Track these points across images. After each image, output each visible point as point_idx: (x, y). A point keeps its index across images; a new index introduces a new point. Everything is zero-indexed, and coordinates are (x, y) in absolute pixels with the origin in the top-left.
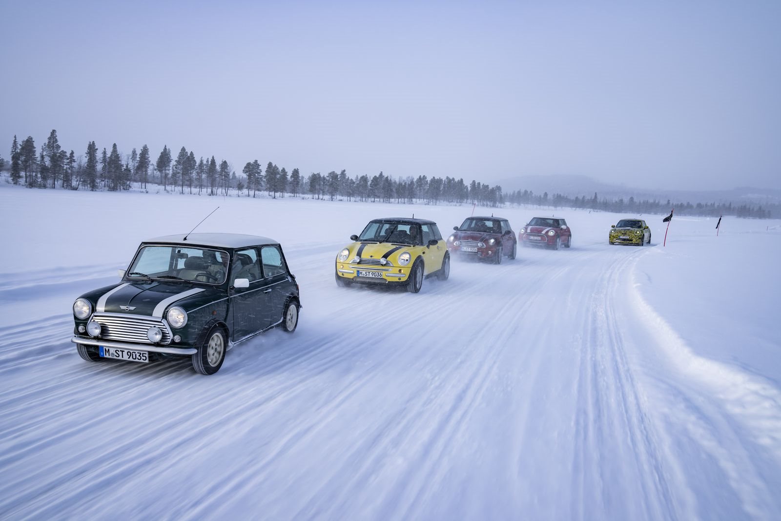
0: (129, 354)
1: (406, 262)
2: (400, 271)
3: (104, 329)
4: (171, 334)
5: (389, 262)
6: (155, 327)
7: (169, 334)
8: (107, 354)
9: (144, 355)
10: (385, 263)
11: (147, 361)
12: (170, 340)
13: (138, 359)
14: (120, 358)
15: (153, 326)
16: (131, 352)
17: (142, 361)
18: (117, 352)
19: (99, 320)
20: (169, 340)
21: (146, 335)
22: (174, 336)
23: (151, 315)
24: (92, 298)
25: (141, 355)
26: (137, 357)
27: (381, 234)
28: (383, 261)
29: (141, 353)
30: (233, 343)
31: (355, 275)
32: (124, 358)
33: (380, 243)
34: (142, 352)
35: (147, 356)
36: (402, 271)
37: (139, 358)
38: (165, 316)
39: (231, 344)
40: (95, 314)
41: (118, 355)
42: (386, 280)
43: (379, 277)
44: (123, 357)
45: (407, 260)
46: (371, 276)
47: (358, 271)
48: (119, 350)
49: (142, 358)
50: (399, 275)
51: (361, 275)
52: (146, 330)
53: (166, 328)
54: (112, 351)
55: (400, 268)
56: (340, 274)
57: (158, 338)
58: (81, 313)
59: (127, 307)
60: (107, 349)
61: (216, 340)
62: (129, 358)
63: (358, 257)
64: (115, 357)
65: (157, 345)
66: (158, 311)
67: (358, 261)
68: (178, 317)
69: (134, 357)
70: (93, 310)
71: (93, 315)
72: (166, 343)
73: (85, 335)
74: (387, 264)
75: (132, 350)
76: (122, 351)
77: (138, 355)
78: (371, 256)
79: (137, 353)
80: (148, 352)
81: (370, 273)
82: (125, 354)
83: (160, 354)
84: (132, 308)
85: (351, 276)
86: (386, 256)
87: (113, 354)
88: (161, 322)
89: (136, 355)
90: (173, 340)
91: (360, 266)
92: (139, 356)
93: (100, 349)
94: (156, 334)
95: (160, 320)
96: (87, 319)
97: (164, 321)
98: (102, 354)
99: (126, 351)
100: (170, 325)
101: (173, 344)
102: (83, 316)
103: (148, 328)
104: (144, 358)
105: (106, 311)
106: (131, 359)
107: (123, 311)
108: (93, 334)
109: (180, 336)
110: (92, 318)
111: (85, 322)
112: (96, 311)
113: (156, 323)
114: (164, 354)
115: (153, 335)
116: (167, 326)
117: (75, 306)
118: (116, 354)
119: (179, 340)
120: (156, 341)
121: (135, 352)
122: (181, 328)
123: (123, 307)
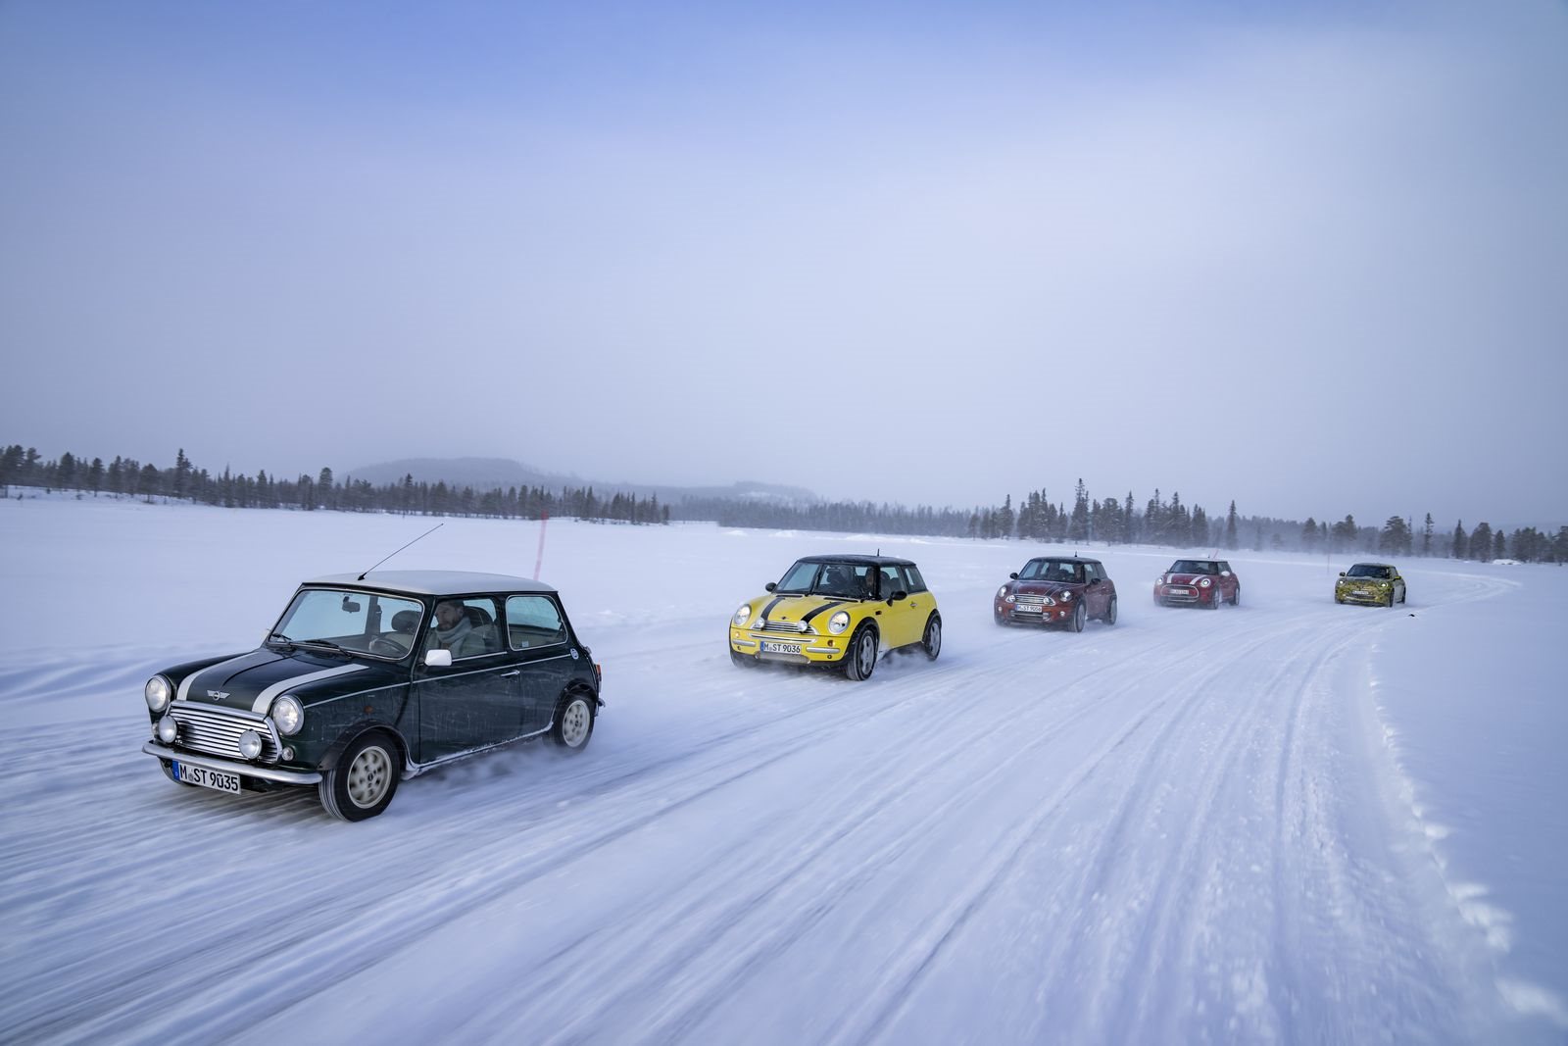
0: (213, 777)
1: (842, 629)
2: (830, 643)
3: (184, 730)
4: (278, 745)
5: (813, 628)
6: (252, 730)
7: (274, 744)
8: (184, 775)
9: (234, 780)
10: (804, 629)
11: (238, 792)
12: (277, 756)
13: (225, 786)
14: (201, 783)
15: (249, 728)
16: (216, 773)
17: (231, 790)
18: (197, 771)
19: (177, 715)
20: (274, 756)
21: (239, 745)
22: (282, 750)
23: (249, 708)
24: (174, 676)
25: (230, 781)
26: (225, 783)
27: (821, 583)
28: (802, 626)
29: (229, 777)
30: (417, 766)
31: (758, 648)
32: (207, 785)
33: (806, 596)
34: (231, 776)
35: (238, 781)
36: (835, 644)
37: (227, 785)
38: (270, 714)
39: (412, 768)
40: (174, 703)
41: (198, 778)
42: (807, 658)
43: (796, 652)
44: (203, 782)
45: (843, 625)
46: (782, 650)
47: (762, 643)
48: (200, 769)
49: (232, 785)
50: (829, 651)
51: (766, 650)
52: (239, 736)
53: (271, 734)
54: (190, 770)
55: (831, 639)
56: (735, 648)
57: (256, 750)
58: (157, 699)
59: (217, 694)
60: (183, 765)
61: (373, 758)
62: (213, 785)
63: (764, 619)
64: (194, 781)
65: (254, 763)
66: (261, 704)
67: (762, 625)
68: (291, 715)
69: (220, 784)
70: (173, 696)
71: (171, 704)
72: (270, 761)
74: (808, 632)
75: (217, 770)
76: (204, 772)
77: (225, 779)
78: (784, 618)
79: (223, 776)
80: (241, 774)
81: (781, 647)
82: (207, 775)
83: (260, 780)
84: (224, 695)
85: (751, 651)
86: (807, 619)
87: (191, 776)
88: (262, 722)
89: (222, 779)
90: (281, 757)
91: (766, 634)
92: (227, 781)
93: (174, 766)
94: (253, 743)
95: (261, 719)
96: (164, 711)
97: (270, 722)
98: (176, 772)
99: (209, 772)
100: (278, 729)
101: (281, 765)
102: (158, 706)
103: (242, 731)
104: (234, 786)
105: (188, 699)
106: (216, 787)
107: (211, 701)
108: (166, 740)
109: (290, 749)
110: (169, 711)
111: (161, 716)
112: (176, 698)
113: (256, 724)
114: (268, 782)
115: (249, 745)
116: (273, 730)
117: (148, 688)
118: (195, 776)
119: (291, 758)
120: (251, 757)
121: (221, 775)
122: (293, 736)
123: (211, 693)
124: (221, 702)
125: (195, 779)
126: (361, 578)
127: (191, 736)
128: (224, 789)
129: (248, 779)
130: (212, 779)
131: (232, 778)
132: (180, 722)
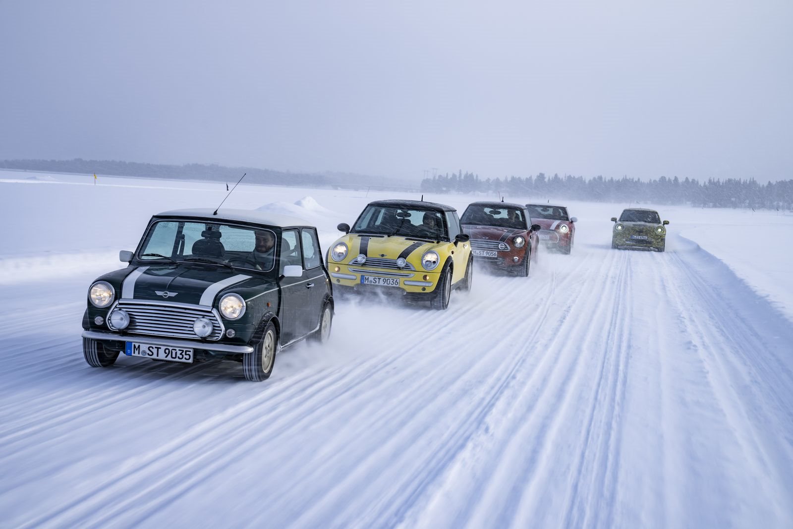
0: (167, 351)
1: (433, 266)
2: (425, 277)
4: (223, 328)
5: (409, 265)
6: (203, 317)
7: (219, 327)
8: (137, 352)
9: (187, 353)
10: (403, 265)
11: (191, 361)
12: (221, 335)
13: (179, 358)
14: (154, 357)
15: (200, 317)
16: (171, 348)
17: (183, 360)
18: (151, 349)
19: (125, 309)
20: (218, 335)
21: (192, 329)
22: (226, 330)
23: (198, 303)
24: (116, 281)
25: (184, 354)
26: (178, 355)
28: (401, 262)
29: (183, 351)
30: (282, 347)
31: (358, 281)
32: (159, 358)
33: (389, 236)
34: (185, 350)
35: (191, 354)
36: (428, 278)
37: (181, 357)
38: (216, 305)
39: (279, 348)
40: (120, 302)
41: (151, 353)
42: (403, 291)
43: (394, 285)
44: (158, 356)
45: (434, 262)
46: (381, 283)
47: (362, 277)
48: (154, 346)
49: (185, 356)
50: (424, 284)
51: (366, 282)
52: (192, 323)
53: (217, 321)
54: (144, 347)
55: (425, 274)
56: (335, 281)
57: (207, 332)
58: (100, 299)
59: (167, 293)
60: (137, 345)
62: (166, 357)
63: (363, 256)
64: (147, 356)
65: (204, 340)
66: (206, 299)
67: (364, 261)
68: (234, 307)
69: (174, 356)
70: (118, 296)
71: (117, 303)
73: (104, 328)
74: (406, 268)
75: (172, 346)
76: (158, 348)
77: (179, 353)
78: (383, 255)
79: (177, 350)
80: (194, 349)
81: (381, 281)
82: (161, 351)
84: (173, 294)
85: (352, 284)
86: (403, 255)
87: (144, 352)
88: (210, 312)
89: (176, 353)
90: (225, 335)
91: (367, 269)
92: (181, 354)
93: (127, 346)
94: (205, 327)
95: (210, 310)
96: (108, 308)
97: (215, 312)
98: (129, 351)
99: (163, 348)
100: (223, 317)
101: (225, 340)
102: (101, 304)
103: (195, 319)
104: (187, 357)
105: (135, 297)
106: (169, 358)
107: (161, 298)
108: (118, 327)
109: (234, 330)
110: (116, 307)
111: (104, 312)
112: (120, 297)
113: (205, 314)
114: (212, 353)
115: (201, 328)
116: (218, 317)
117: (92, 291)
118: (148, 352)
119: (233, 336)
120: (203, 336)
121: (175, 350)
122: (236, 321)
123: (159, 293)
124: (170, 299)
125: (148, 354)
126: (215, 213)
127: (137, 324)
128: (177, 359)
129: (196, 351)
130: (166, 353)
131: (186, 351)
132: (129, 314)
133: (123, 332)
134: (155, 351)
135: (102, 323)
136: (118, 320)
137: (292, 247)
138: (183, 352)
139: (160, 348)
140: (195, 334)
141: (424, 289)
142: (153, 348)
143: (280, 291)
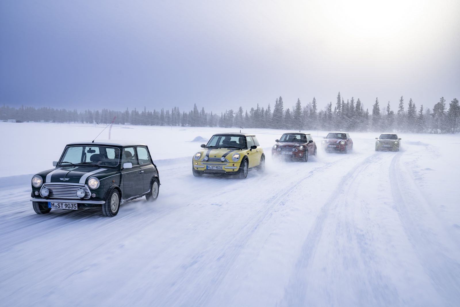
0: (66, 205)
1: (237, 160)
3: (51, 192)
5: (227, 160)
6: (81, 189)
7: (89, 193)
9: (75, 205)
10: (224, 160)
11: (76, 209)
17: (73, 209)
19: (47, 187)
20: (89, 196)
22: (92, 194)
23: (79, 183)
24: (43, 176)
25: (73, 206)
30: (124, 200)
35: (76, 206)
36: (235, 165)
38: (87, 182)
39: (123, 201)
40: (45, 184)
41: (59, 207)
42: (225, 171)
43: (220, 169)
44: (62, 207)
46: (215, 168)
47: (207, 166)
48: (60, 203)
49: (74, 207)
50: (233, 168)
51: (209, 169)
52: (76, 192)
53: (87, 190)
54: (56, 204)
55: (234, 163)
56: (195, 169)
57: (83, 195)
58: (36, 184)
59: (65, 179)
60: (53, 203)
61: (115, 197)
62: (66, 208)
63: (207, 157)
65: (82, 199)
66: (82, 181)
67: (207, 159)
68: (94, 183)
69: (69, 207)
70: (44, 182)
71: (44, 185)
72: (87, 198)
75: (68, 203)
76: (62, 204)
79: (70, 205)
80: (77, 203)
82: (63, 205)
83: (84, 205)
84: (67, 179)
85: (202, 169)
86: (224, 156)
87: (56, 206)
88: (84, 186)
89: (70, 206)
90: (91, 196)
91: (209, 163)
92: (72, 206)
93: (49, 204)
94: (82, 193)
95: (84, 185)
96: (40, 187)
97: (86, 186)
98: (50, 206)
99: (64, 204)
100: (89, 188)
101: (92, 199)
102: (37, 186)
103: (77, 190)
104: (75, 207)
105: (51, 182)
107: (62, 181)
108: (44, 196)
109: (95, 194)
110: (43, 186)
111: (39, 189)
112: (45, 182)
113: (82, 187)
114: (87, 205)
115: (80, 194)
116: (88, 188)
117: (33, 180)
118: (58, 206)
119: (95, 196)
120: (81, 197)
121: (69, 204)
122: (96, 189)
123: (61, 179)
124: (66, 181)
125: (58, 207)
126: (93, 142)
127: (54, 194)
128: (71, 209)
129: (79, 205)
130: (65, 206)
131: (74, 205)
132: (49, 189)
133: (46, 198)
134: (61, 205)
135: (38, 194)
136: (44, 192)
137: (133, 155)
138: (73, 205)
139: (63, 204)
140: (78, 197)
141: (234, 170)
142: (60, 204)
143: (121, 175)
